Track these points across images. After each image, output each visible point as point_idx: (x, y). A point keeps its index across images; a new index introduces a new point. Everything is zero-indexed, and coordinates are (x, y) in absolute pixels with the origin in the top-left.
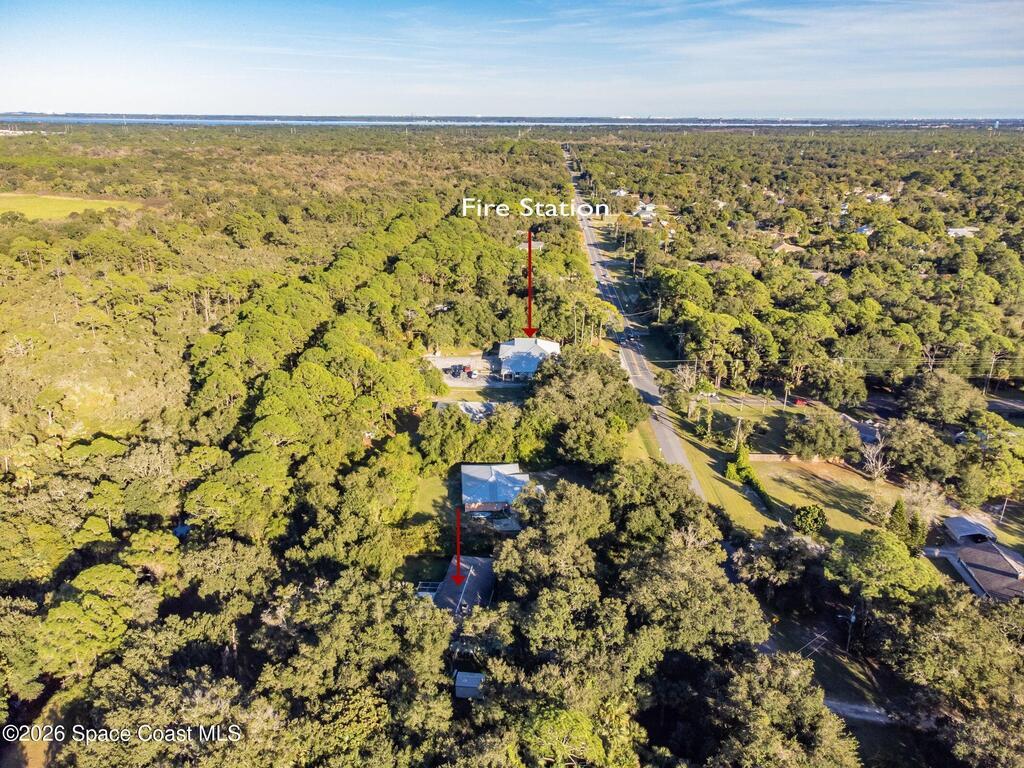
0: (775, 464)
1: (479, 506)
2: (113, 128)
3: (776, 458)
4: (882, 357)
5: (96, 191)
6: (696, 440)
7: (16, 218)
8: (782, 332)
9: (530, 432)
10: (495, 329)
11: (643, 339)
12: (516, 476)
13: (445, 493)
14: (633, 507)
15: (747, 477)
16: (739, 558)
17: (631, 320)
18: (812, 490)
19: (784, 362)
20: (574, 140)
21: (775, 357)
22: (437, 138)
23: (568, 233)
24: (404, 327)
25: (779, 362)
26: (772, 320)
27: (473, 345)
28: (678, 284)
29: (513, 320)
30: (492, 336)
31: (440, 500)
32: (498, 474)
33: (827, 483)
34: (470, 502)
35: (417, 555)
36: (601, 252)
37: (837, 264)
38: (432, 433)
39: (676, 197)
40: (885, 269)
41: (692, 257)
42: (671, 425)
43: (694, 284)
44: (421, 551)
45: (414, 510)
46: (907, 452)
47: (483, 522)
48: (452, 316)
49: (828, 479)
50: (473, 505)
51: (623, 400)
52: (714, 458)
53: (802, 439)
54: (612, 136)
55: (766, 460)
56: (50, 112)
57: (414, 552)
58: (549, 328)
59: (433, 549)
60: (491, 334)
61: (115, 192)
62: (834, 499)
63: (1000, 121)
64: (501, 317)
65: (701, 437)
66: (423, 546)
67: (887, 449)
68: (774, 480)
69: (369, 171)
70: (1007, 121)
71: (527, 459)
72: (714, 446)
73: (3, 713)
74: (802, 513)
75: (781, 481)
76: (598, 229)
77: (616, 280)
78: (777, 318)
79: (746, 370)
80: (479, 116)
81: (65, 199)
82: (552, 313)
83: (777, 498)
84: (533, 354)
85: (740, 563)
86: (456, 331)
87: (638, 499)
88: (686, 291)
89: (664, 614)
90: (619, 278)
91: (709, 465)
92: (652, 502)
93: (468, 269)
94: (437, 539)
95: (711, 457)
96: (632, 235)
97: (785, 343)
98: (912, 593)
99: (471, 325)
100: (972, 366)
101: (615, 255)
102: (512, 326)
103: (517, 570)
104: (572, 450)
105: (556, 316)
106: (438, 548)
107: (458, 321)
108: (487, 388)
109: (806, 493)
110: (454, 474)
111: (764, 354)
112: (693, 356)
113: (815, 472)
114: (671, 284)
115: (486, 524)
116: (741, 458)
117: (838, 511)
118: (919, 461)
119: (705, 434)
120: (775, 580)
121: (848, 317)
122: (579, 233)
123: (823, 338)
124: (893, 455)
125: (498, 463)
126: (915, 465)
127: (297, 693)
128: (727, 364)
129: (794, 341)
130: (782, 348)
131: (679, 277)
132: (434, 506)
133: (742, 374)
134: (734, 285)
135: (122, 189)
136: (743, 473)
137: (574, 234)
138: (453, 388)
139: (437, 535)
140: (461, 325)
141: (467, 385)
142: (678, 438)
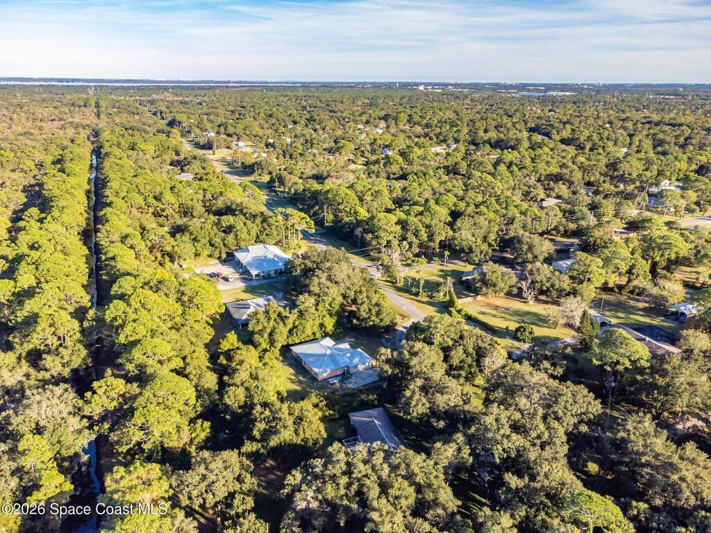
1: (328, 374)
4: (481, 228)
9: (325, 312)
11: (322, 235)
12: (337, 347)
13: (292, 371)
15: (466, 314)
21: (425, 237)
26: (413, 213)
29: (239, 233)
30: (223, 247)
31: (293, 377)
32: (328, 347)
37: (394, 174)
39: (255, 136)
40: (424, 175)
42: (391, 290)
43: (346, 195)
46: (544, 282)
47: (338, 385)
50: (324, 374)
52: (435, 307)
53: (486, 285)
55: (464, 302)
58: (264, 236)
63: (399, 83)
64: (227, 232)
65: (417, 294)
67: (533, 282)
70: (402, 83)
71: (333, 332)
72: (428, 299)
74: (522, 330)
75: (484, 313)
76: (218, 161)
82: (265, 225)
84: (268, 256)
90: (267, 195)
91: (436, 311)
92: (459, 343)
94: (326, 406)
95: (432, 306)
99: (205, 241)
100: (523, 227)
102: (239, 238)
104: (365, 319)
105: (269, 227)
106: (331, 412)
107: (194, 239)
108: (247, 287)
110: (285, 355)
111: (416, 236)
112: (374, 243)
113: (496, 304)
114: (330, 196)
115: (341, 386)
116: (456, 303)
118: (553, 286)
119: (419, 292)
121: (450, 206)
123: (447, 221)
124: (538, 286)
126: (551, 289)
131: (334, 191)
132: (293, 382)
134: (370, 193)
136: (463, 313)
141: (231, 287)
142: (403, 298)
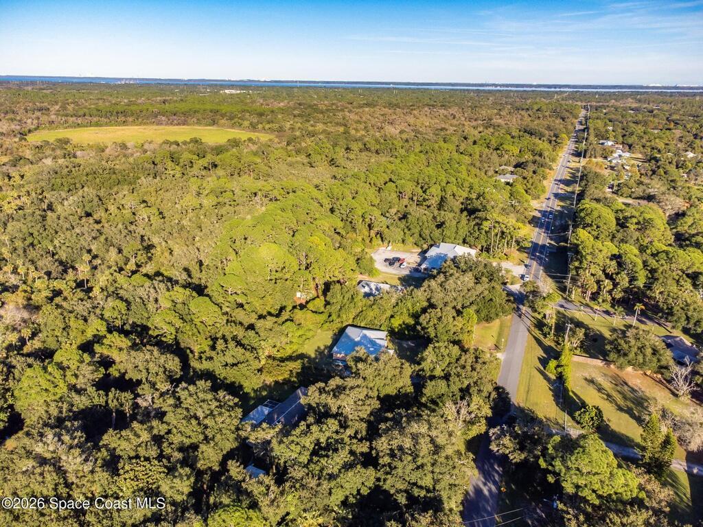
0: (595, 367)
1: (342, 357)
2: (289, 89)
3: (598, 363)
5: (253, 127)
6: (541, 337)
7: (197, 141)
8: (653, 263)
9: (405, 311)
10: (432, 235)
11: (550, 254)
12: (376, 340)
13: (329, 343)
14: (432, 378)
15: (561, 372)
16: (493, 434)
17: (551, 239)
18: (614, 394)
19: (648, 286)
20: (596, 102)
21: (641, 283)
22: (491, 99)
23: (540, 170)
24: (370, 227)
25: (644, 286)
26: (649, 251)
27: (415, 244)
28: (587, 215)
29: (446, 230)
30: (430, 239)
31: (322, 348)
32: (365, 337)
33: (633, 390)
34: (337, 353)
35: (281, 381)
36: (562, 186)
38: (335, 301)
39: (652, 148)
41: (633, 196)
42: (529, 323)
43: (599, 217)
44: (284, 379)
45: (300, 351)
47: (340, 368)
48: (404, 223)
49: (636, 388)
50: (339, 355)
51: (487, 298)
52: (546, 355)
53: (619, 351)
54: (630, 100)
55: (589, 362)
56: (263, 80)
57: (280, 378)
58: (472, 239)
59: (292, 379)
60: (429, 238)
61: (264, 128)
62: (630, 404)
64: (438, 226)
65: (545, 336)
66: (286, 376)
68: (586, 379)
69: (425, 121)
71: (396, 330)
72: (553, 345)
73: (1, 423)
75: (591, 381)
76: (571, 169)
77: (559, 208)
78: (654, 249)
79: (613, 289)
80: (535, 83)
81: (236, 131)
82: (476, 228)
83: (579, 393)
85: (493, 438)
86: (405, 233)
87: (438, 372)
88: (592, 222)
89: (389, 461)
90: (562, 207)
91: (539, 358)
92: (447, 377)
93: (435, 191)
95: (545, 352)
96: (586, 175)
97: (653, 271)
98: (599, 497)
99: (416, 231)
101: (569, 189)
102: (444, 234)
103: (315, 405)
105: (479, 229)
107: (408, 227)
108: (407, 275)
109: (609, 396)
110: (342, 331)
111: (633, 279)
113: (627, 380)
114: (582, 214)
116: (563, 357)
117: (627, 416)
119: (549, 334)
120: (511, 458)
122: (548, 171)
123: (690, 271)
124: (698, 379)
125: (376, 330)
127: (118, 452)
128: (598, 282)
129: (660, 271)
130: (650, 275)
131: (589, 210)
132: (316, 351)
133: (610, 292)
134: (635, 220)
135: (267, 126)
136: (561, 369)
137: (543, 172)
138: (383, 273)
139: (299, 371)
140: (409, 230)
141: (394, 272)
142: (527, 333)
